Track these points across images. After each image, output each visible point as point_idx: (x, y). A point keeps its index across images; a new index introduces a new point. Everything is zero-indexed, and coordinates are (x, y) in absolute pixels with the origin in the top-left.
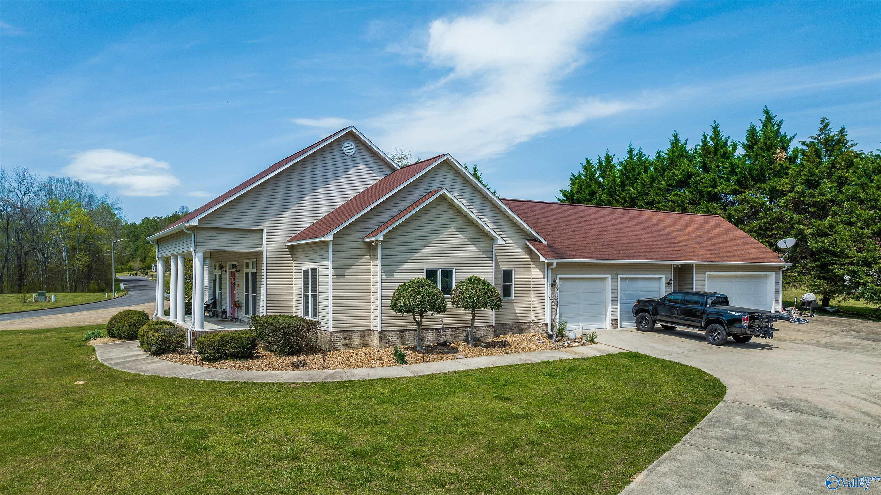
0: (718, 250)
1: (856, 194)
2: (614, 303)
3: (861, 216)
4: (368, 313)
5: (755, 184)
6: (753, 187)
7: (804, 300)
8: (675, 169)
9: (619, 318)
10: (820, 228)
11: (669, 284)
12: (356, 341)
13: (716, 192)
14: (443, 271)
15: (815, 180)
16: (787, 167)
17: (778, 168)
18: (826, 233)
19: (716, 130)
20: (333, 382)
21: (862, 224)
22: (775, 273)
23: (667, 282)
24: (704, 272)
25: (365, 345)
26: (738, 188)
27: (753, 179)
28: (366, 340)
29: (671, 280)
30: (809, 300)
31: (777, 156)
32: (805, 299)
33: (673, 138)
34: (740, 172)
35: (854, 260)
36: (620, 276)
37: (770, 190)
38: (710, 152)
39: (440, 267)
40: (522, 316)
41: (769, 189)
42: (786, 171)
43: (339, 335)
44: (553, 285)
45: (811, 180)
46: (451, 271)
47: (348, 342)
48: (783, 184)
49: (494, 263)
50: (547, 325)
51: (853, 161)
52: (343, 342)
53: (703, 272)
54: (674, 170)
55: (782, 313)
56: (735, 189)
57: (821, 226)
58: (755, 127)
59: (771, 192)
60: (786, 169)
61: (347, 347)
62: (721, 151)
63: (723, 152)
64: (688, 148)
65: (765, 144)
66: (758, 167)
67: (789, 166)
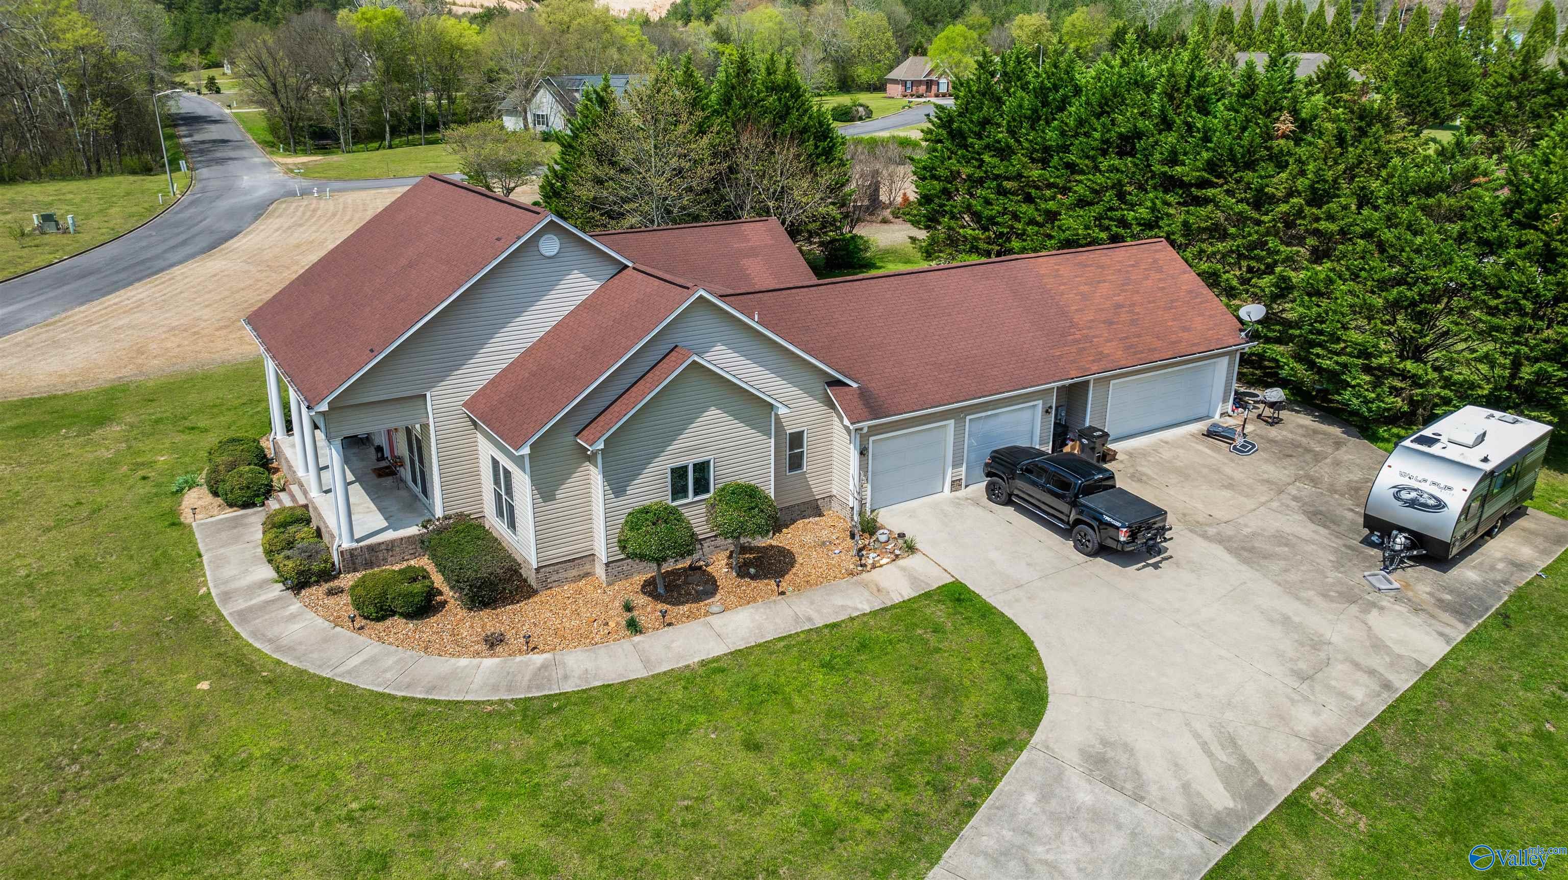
2: (956, 464)
4: (589, 533)
6: (1231, 176)
9: (963, 477)
11: (1048, 412)
12: (574, 573)
14: (695, 465)
20: (538, 698)
23: (1045, 410)
24: (1108, 382)
25: (587, 575)
26: (1206, 175)
27: (1234, 162)
28: (587, 568)
29: (1051, 407)
36: (968, 418)
37: (1256, 189)
39: (690, 461)
40: (818, 491)
41: (1256, 187)
43: (547, 569)
44: (863, 453)
46: (708, 462)
47: (562, 575)
48: (1278, 183)
49: (773, 440)
50: (852, 508)
52: (555, 577)
53: (1105, 383)
56: (1203, 177)
61: (560, 582)
66: (1245, 142)
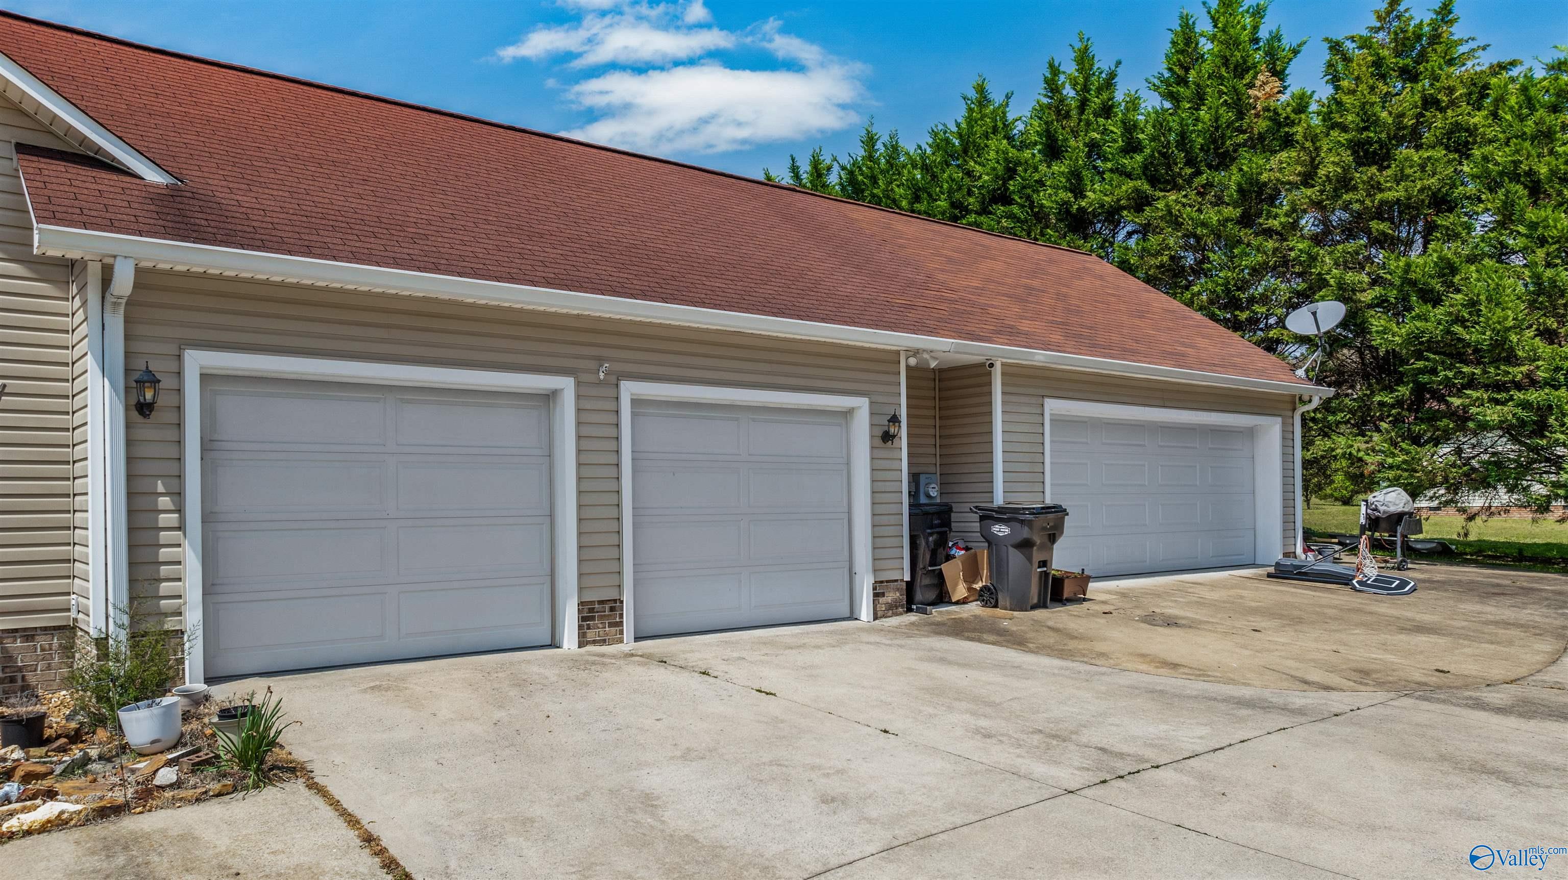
0: (1091, 328)
1: (1516, 163)
2: (597, 517)
3: (1546, 227)
5: (1198, 173)
6: (1189, 181)
7: (1376, 510)
8: (976, 162)
9: (627, 594)
10: (1412, 276)
11: (887, 437)
13: (1081, 210)
15: (1380, 141)
16: (1287, 118)
17: (1262, 125)
18: (1432, 291)
19: (1084, 58)
21: (1548, 254)
22: (1279, 419)
23: (879, 432)
24: (1040, 400)
27: (1190, 161)
29: (895, 419)
30: (1393, 509)
31: (1257, 93)
32: (1382, 508)
33: (972, 94)
34: (1153, 139)
35: (1538, 368)
36: (629, 389)
37: (1240, 190)
38: (1068, 112)
41: (1239, 185)
42: (1287, 129)
45: (1369, 141)
48: (1279, 166)
51: (1486, 86)
53: (1033, 400)
54: (972, 164)
55: (1303, 557)
57: (1413, 268)
58: (1193, 19)
59: (1244, 196)
60: (1287, 125)
62: (1096, 102)
63: (1103, 103)
64: (1010, 117)
65: (1226, 62)
67: (1293, 116)
